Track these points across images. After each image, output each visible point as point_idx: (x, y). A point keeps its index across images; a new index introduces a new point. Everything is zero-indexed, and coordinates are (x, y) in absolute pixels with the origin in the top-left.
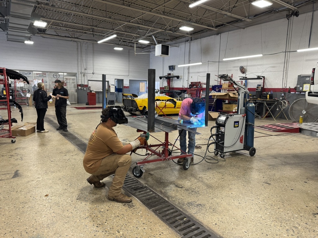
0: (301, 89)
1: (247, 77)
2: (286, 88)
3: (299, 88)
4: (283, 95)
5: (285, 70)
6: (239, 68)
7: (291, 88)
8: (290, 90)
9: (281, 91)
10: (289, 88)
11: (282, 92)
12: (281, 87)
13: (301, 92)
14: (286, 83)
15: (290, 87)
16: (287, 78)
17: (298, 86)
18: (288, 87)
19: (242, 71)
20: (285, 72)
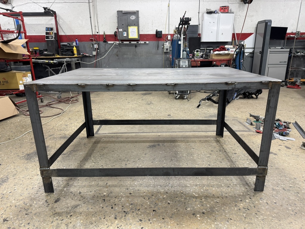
0: (125, 35)
3: (122, 33)
5: (91, 1)
8: (105, 38)
9: (92, 40)
10: (103, 34)
12: (89, 33)
13: (122, 41)
14: (97, 25)
17: (120, 30)
20: (91, 4)
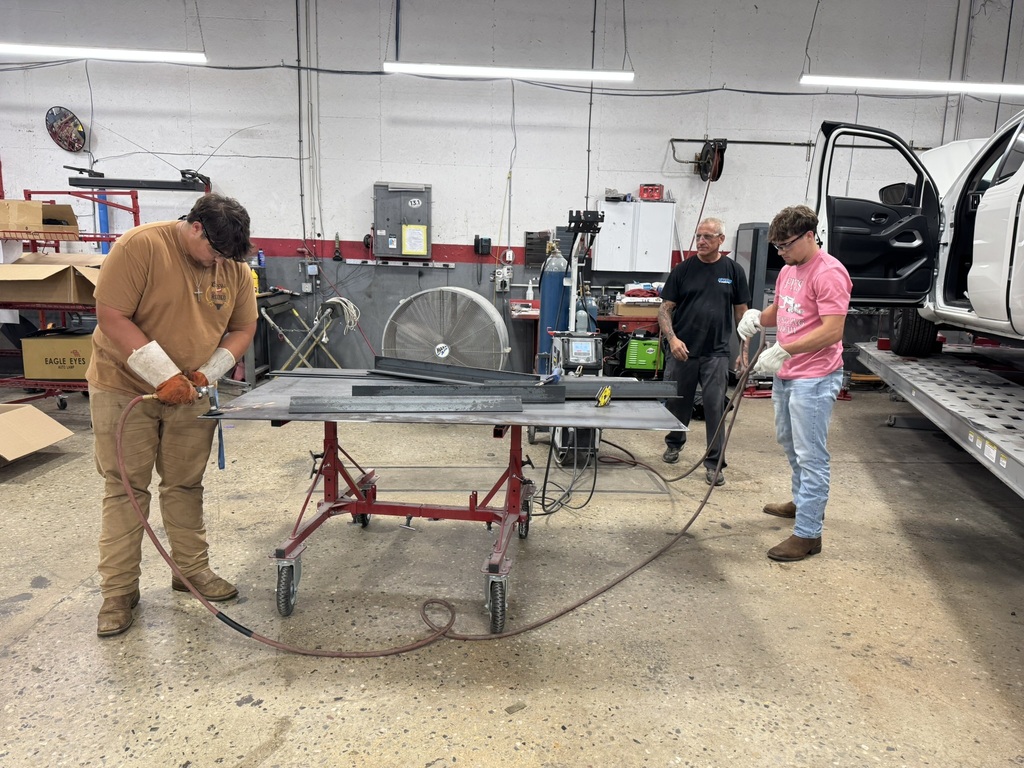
0: (393, 246)
1: (102, 175)
2: (323, 241)
3: (385, 240)
4: (312, 270)
5: (305, 155)
6: (40, 120)
7: (343, 238)
8: (339, 251)
9: (302, 253)
10: (333, 238)
11: (308, 260)
12: (296, 234)
13: (386, 259)
14: (317, 216)
15: (337, 237)
16: (319, 196)
17: (379, 232)
18: (329, 236)
19: (63, 134)
20: (306, 163)
